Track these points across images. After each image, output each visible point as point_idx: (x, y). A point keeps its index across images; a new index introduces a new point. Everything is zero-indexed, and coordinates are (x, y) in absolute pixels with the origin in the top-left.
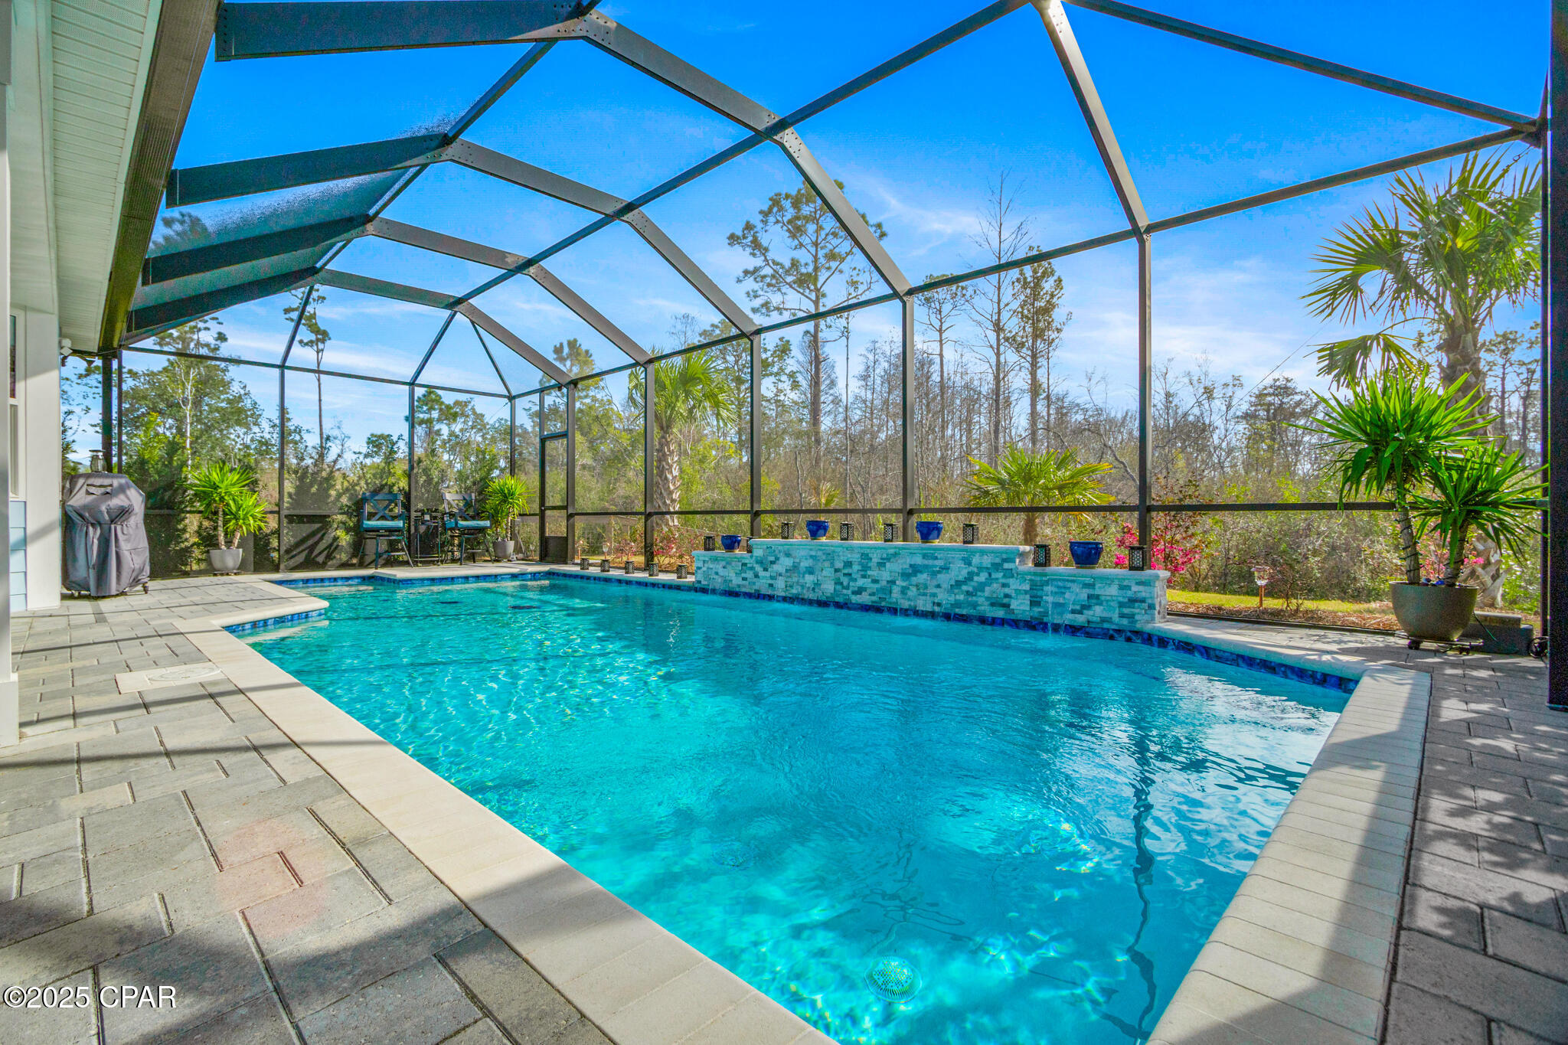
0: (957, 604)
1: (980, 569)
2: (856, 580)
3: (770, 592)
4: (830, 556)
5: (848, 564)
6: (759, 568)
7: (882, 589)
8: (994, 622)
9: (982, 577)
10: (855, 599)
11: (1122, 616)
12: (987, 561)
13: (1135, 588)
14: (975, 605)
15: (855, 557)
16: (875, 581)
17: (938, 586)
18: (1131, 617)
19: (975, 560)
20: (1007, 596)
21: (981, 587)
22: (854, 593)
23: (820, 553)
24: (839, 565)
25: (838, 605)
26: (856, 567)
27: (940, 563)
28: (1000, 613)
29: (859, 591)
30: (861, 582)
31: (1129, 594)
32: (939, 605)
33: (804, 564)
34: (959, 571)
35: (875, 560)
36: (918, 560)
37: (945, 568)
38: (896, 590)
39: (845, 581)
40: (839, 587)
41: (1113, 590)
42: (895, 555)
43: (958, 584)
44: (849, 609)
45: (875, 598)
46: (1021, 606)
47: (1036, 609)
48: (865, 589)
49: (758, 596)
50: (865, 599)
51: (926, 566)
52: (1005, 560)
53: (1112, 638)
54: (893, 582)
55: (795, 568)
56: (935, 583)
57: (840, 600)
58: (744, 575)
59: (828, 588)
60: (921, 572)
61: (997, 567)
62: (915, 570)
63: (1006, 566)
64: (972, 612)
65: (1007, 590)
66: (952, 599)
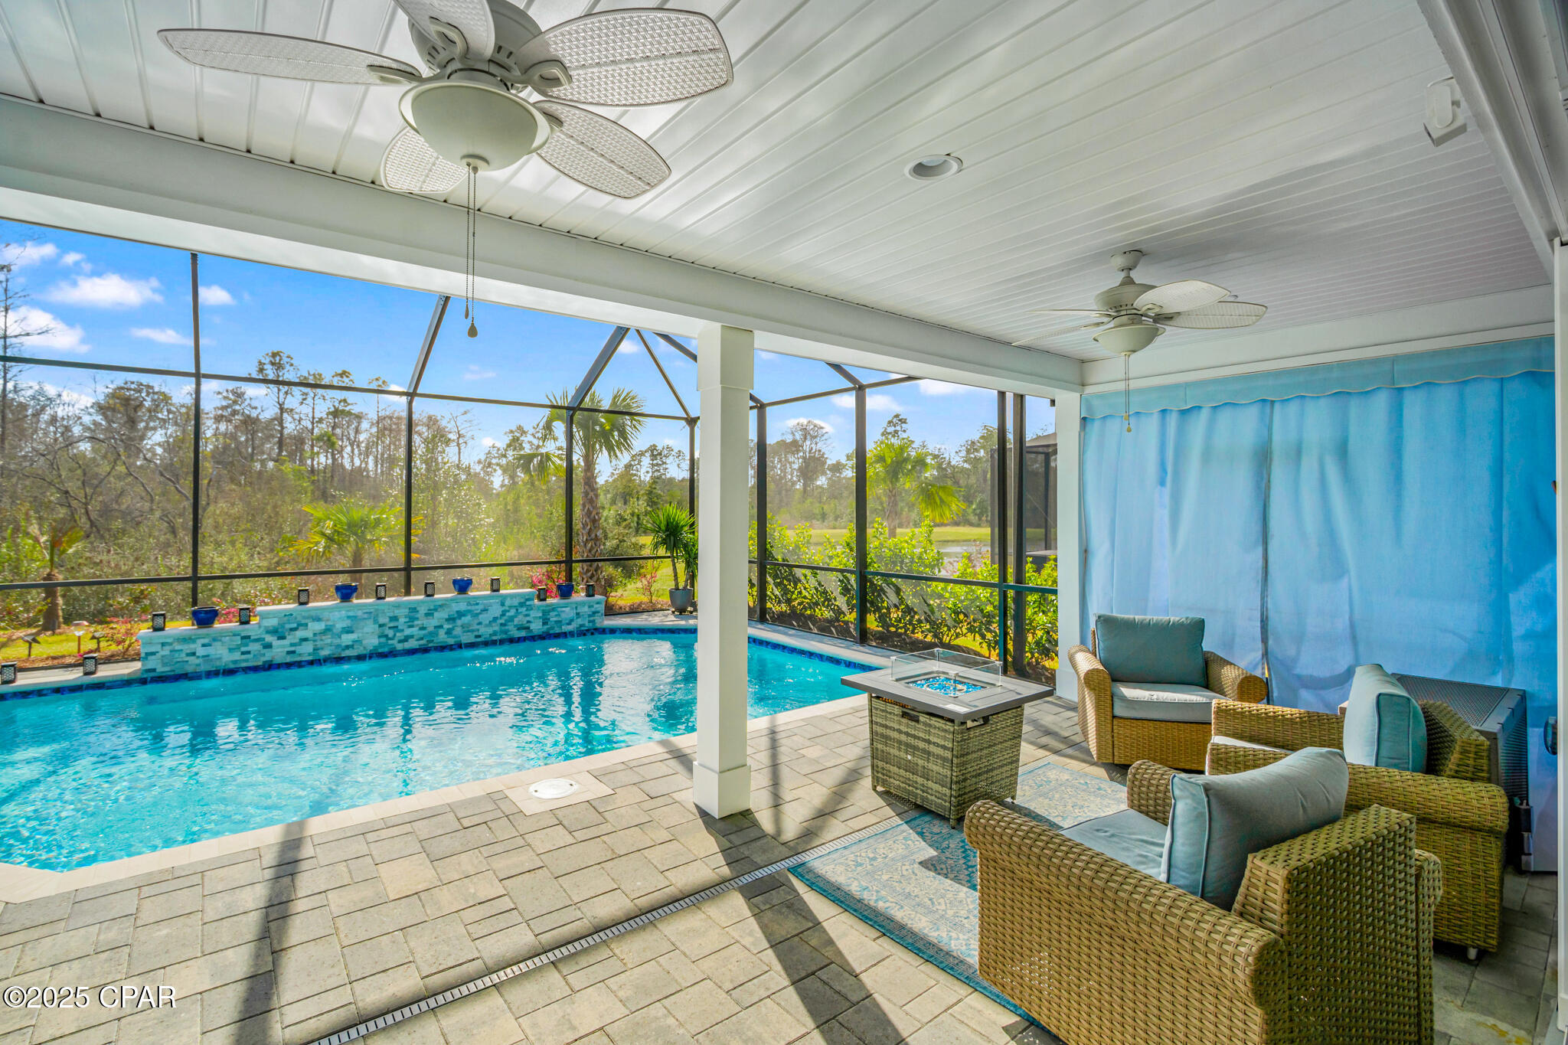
0: (495, 633)
1: (510, 607)
2: (403, 630)
3: (289, 659)
4: (373, 615)
5: (394, 619)
6: (269, 638)
7: (431, 633)
8: (520, 640)
9: (512, 612)
10: (400, 647)
11: (589, 622)
12: (516, 602)
13: (596, 606)
14: (506, 632)
15: (402, 613)
16: (423, 628)
17: (480, 623)
18: (593, 621)
19: (508, 603)
20: (529, 622)
21: (511, 619)
22: (400, 641)
23: (360, 613)
24: (382, 620)
25: (383, 655)
26: (402, 620)
27: (480, 607)
28: (523, 634)
29: (406, 639)
30: (408, 632)
31: (593, 609)
32: (480, 636)
33: (339, 626)
34: (496, 611)
35: (423, 610)
36: (463, 607)
37: (485, 610)
38: (442, 632)
39: (391, 633)
40: (383, 640)
41: (586, 609)
42: (441, 606)
43: (495, 619)
44: (395, 656)
45: (422, 642)
46: (537, 627)
47: (546, 627)
48: (412, 637)
49: (270, 666)
50: (412, 644)
51: (469, 611)
52: (527, 600)
53: (585, 635)
54: (441, 627)
55: (328, 630)
56: (476, 621)
57: (386, 650)
58: (244, 649)
59: (372, 642)
60: (464, 615)
61: (522, 605)
62: (460, 614)
63: (528, 603)
64: (504, 636)
65: (528, 619)
66: (490, 630)
